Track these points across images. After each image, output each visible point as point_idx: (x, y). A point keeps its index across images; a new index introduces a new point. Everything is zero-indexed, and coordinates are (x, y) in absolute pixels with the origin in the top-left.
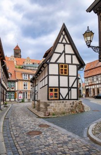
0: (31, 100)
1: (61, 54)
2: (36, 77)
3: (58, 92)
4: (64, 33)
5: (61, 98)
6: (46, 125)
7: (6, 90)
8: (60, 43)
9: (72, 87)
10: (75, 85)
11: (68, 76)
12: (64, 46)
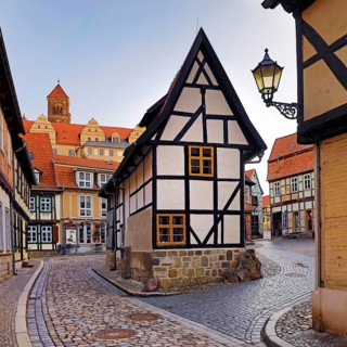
0: (104, 249)
1: (193, 117)
2: (118, 183)
3: (183, 226)
4: (201, 57)
5: (193, 241)
6: (149, 314)
7: (27, 218)
8: (189, 85)
9: (226, 211)
10: (236, 205)
11: (215, 180)
12: (203, 93)
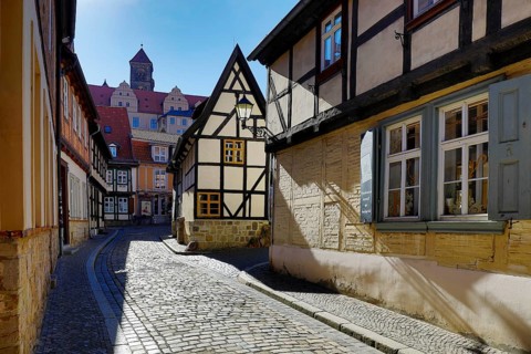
1: (229, 116)
3: (218, 202)
4: (237, 67)
5: (226, 214)
8: (226, 91)
9: (253, 191)
10: (261, 187)
11: (245, 167)
12: (237, 96)
